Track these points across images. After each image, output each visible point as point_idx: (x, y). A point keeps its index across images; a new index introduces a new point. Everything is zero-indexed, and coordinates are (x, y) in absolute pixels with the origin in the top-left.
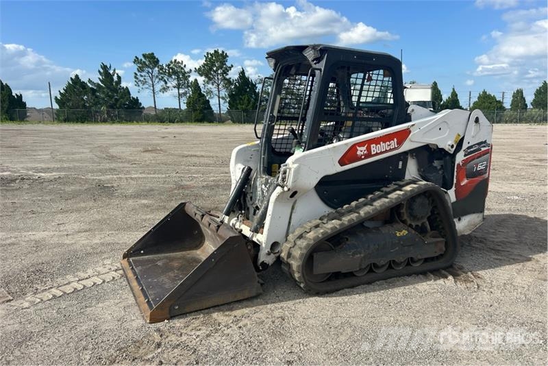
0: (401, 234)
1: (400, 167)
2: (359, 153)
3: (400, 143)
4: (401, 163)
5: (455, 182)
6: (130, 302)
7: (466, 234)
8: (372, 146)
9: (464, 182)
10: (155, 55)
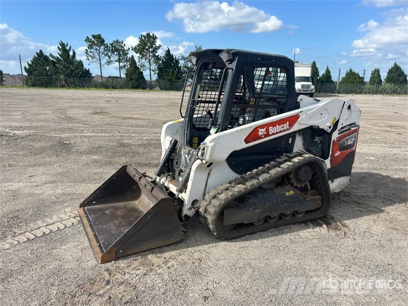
0: (290, 194)
1: (290, 142)
2: (260, 133)
3: (291, 125)
4: (290, 139)
5: (330, 153)
6: (86, 245)
7: (337, 192)
8: (270, 128)
9: (337, 154)
10: (102, 36)
